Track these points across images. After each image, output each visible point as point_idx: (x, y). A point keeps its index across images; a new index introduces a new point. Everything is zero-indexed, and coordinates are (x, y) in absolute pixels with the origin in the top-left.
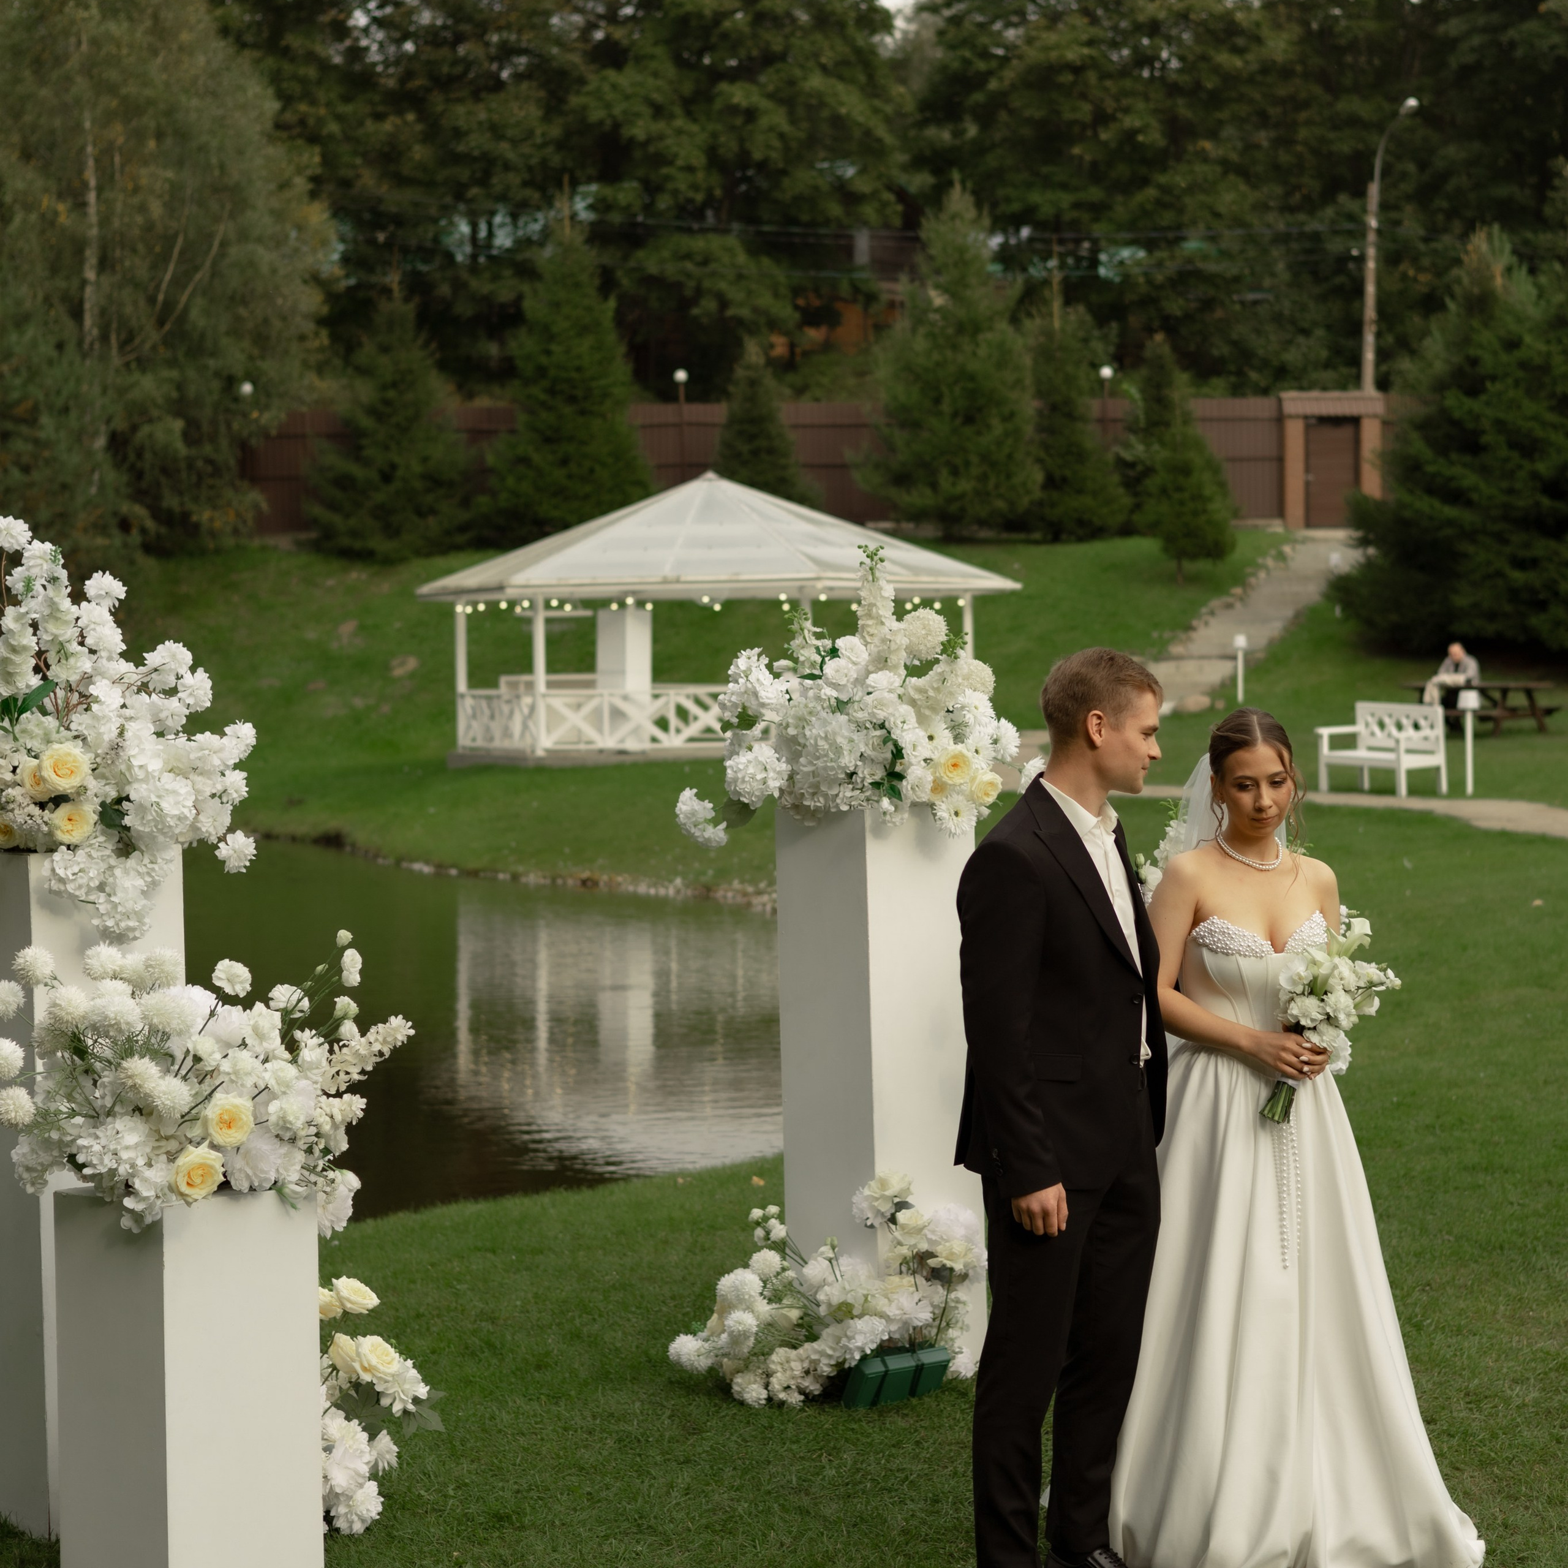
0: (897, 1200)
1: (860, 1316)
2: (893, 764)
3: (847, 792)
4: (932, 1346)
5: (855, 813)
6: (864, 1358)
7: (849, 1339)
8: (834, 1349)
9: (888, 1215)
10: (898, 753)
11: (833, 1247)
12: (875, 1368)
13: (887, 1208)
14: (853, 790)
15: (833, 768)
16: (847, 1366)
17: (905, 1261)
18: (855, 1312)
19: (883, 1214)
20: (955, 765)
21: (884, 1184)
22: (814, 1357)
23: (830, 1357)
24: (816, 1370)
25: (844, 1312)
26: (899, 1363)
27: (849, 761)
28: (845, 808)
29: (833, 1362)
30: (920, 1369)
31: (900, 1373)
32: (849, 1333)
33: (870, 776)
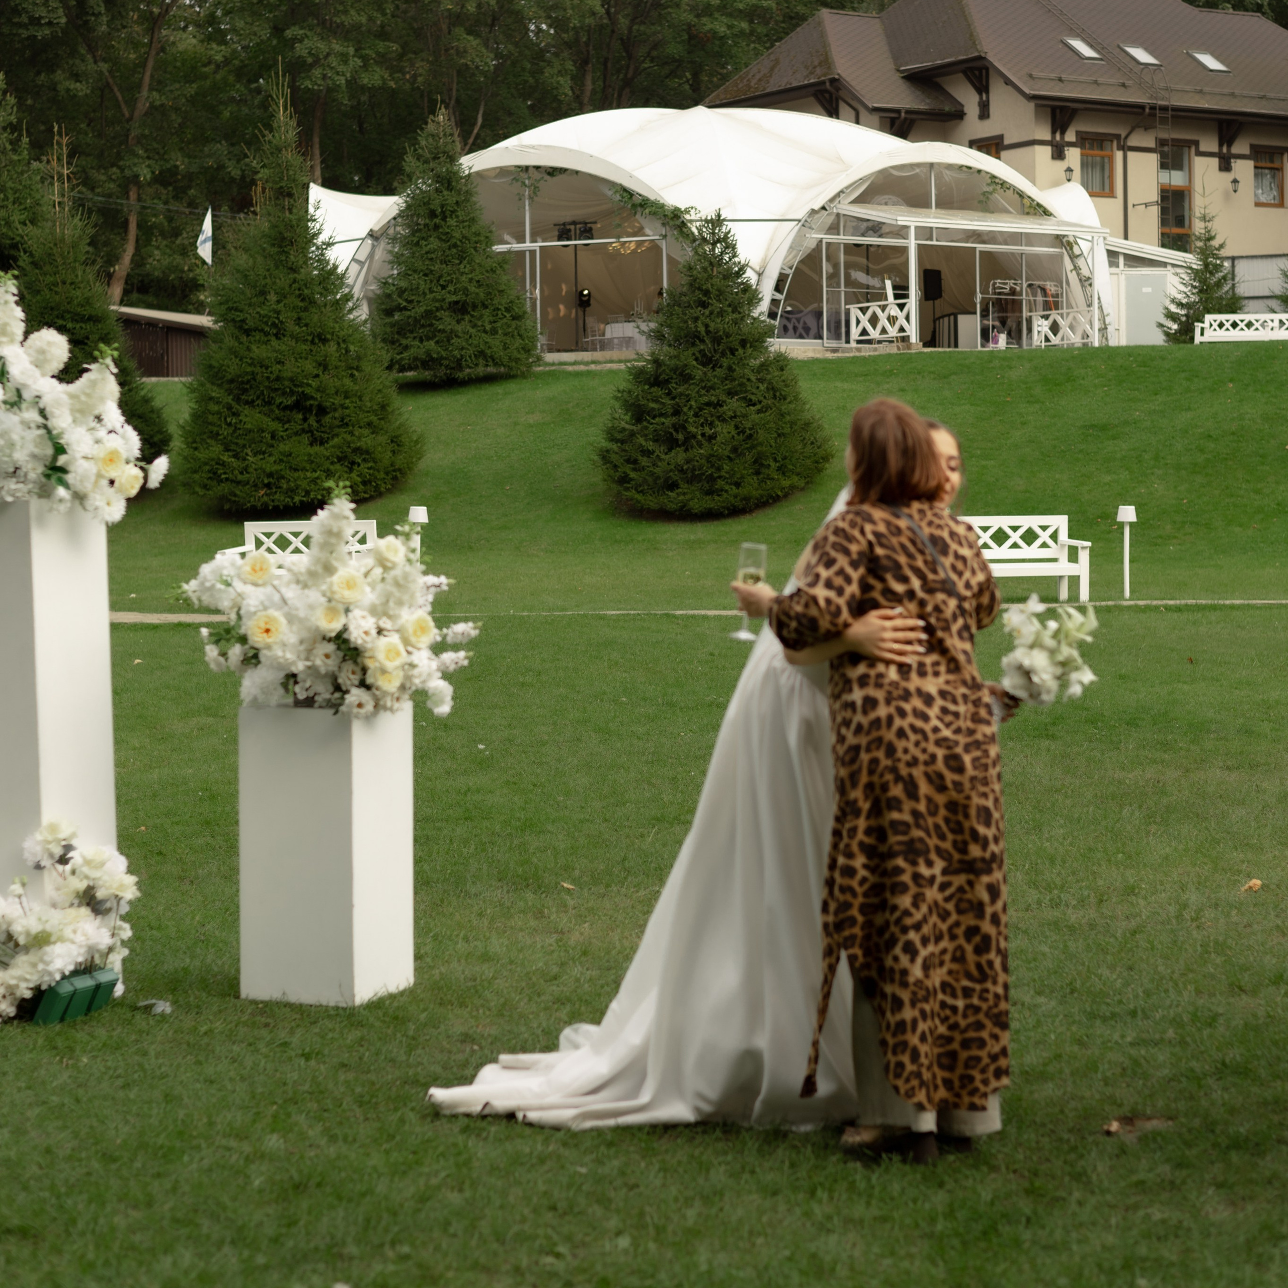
0: (64, 843)
1: (54, 943)
2: (55, 458)
3: (12, 485)
5: (21, 506)
6: (64, 977)
7: (47, 963)
8: (31, 974)
9: (57, 857)
10: (60, 449)
11: (24, 885)
12: (66, 989)
13: (58, 851)
14: (18, 482)
15: (6, 462)
16: (44, 987)
17: (78, 895)
18: (53, 939)
19: (52, 856)
20: (111, 460)
21: (52, 828)
22: (13, 982)
23: (26, 980)
24: (12, 994)
25: (41, 940)
26: (84, 983)
27: (20, 456)
28: (9, 499)
29: (32, 985)
30: (98, 987)
31: (85, 991)
32: (46, 958)
33: (35, 471)
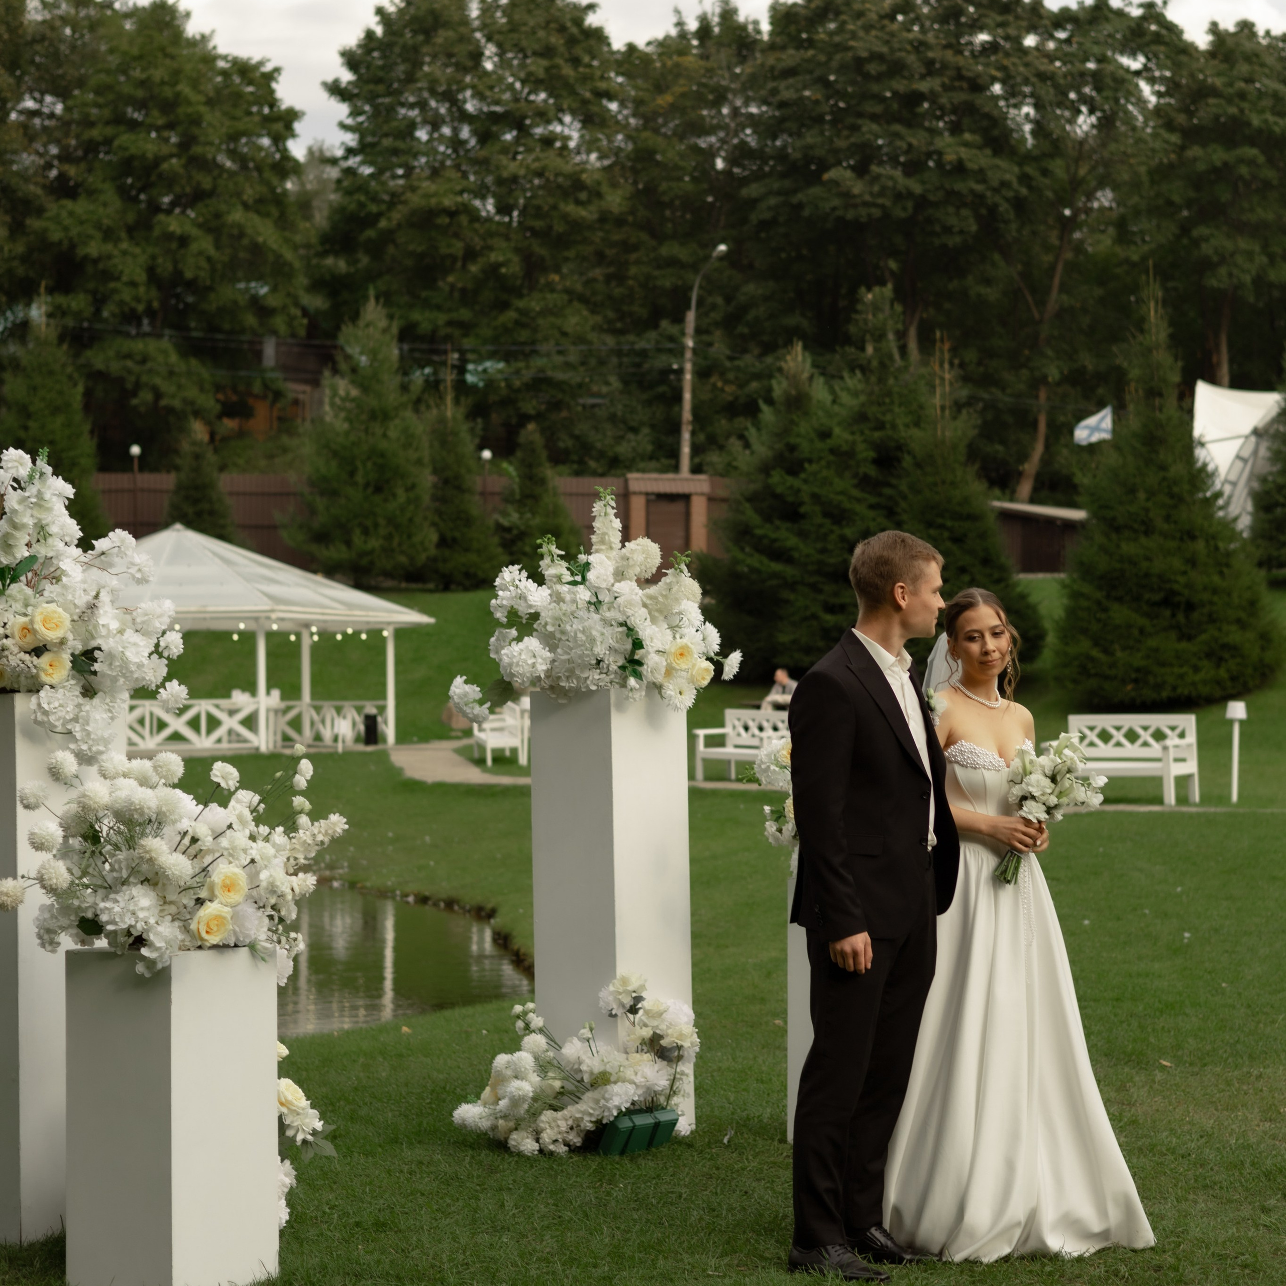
0: (634, 995)
1: (615, 1083)
2: (633, 652)
3: (595, 675)
4: (663, 1108)
5: (602, 692)
6: (620, 1113)
7: (607, 1100)
8: (594, 1109)
9: (628, 1006)
10: (638, 644)
11: (591, 1030)
12: (626, 1124)
13: (628, 1001)
14: (601, 673)
15: (588, 656)
16: (604, 1121)
17: (643, 1042)
18: (613, 1079)
19: (623, 1006)
20: (681, 654)
21: (625, 981)
22: (578, 1115)
23: (591, 1115)
24: (578, 1126)
25: (601, 1080)
26: (642, 1120)
27: (600, 650)
28: (594, 688)
29: (594, 1119)
30: (657, 1125)
31: (644, 1128)
32: (607, 1096)
33: (614, 662)
